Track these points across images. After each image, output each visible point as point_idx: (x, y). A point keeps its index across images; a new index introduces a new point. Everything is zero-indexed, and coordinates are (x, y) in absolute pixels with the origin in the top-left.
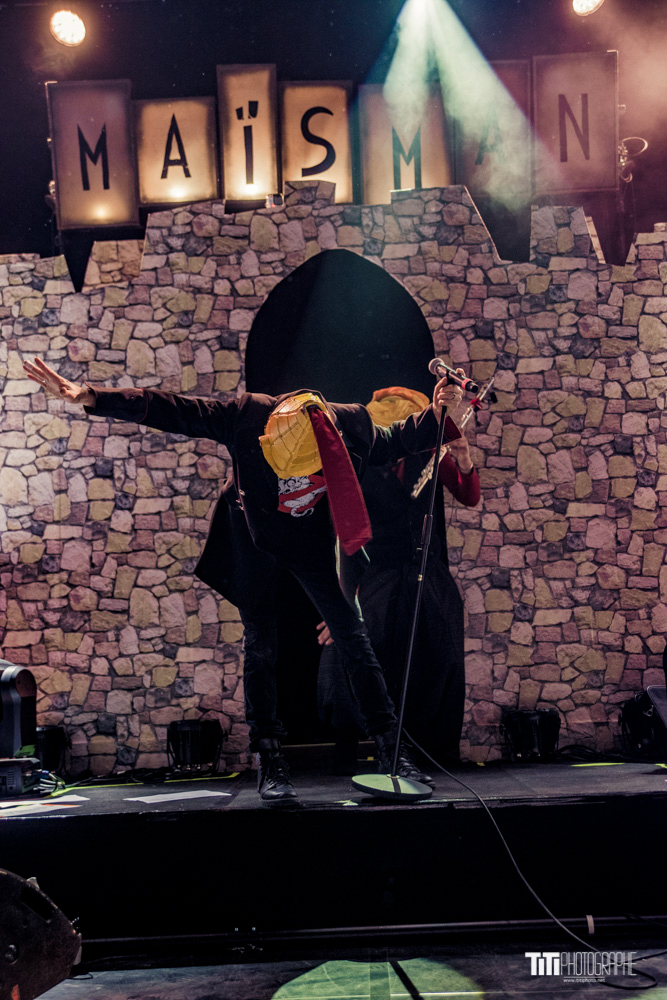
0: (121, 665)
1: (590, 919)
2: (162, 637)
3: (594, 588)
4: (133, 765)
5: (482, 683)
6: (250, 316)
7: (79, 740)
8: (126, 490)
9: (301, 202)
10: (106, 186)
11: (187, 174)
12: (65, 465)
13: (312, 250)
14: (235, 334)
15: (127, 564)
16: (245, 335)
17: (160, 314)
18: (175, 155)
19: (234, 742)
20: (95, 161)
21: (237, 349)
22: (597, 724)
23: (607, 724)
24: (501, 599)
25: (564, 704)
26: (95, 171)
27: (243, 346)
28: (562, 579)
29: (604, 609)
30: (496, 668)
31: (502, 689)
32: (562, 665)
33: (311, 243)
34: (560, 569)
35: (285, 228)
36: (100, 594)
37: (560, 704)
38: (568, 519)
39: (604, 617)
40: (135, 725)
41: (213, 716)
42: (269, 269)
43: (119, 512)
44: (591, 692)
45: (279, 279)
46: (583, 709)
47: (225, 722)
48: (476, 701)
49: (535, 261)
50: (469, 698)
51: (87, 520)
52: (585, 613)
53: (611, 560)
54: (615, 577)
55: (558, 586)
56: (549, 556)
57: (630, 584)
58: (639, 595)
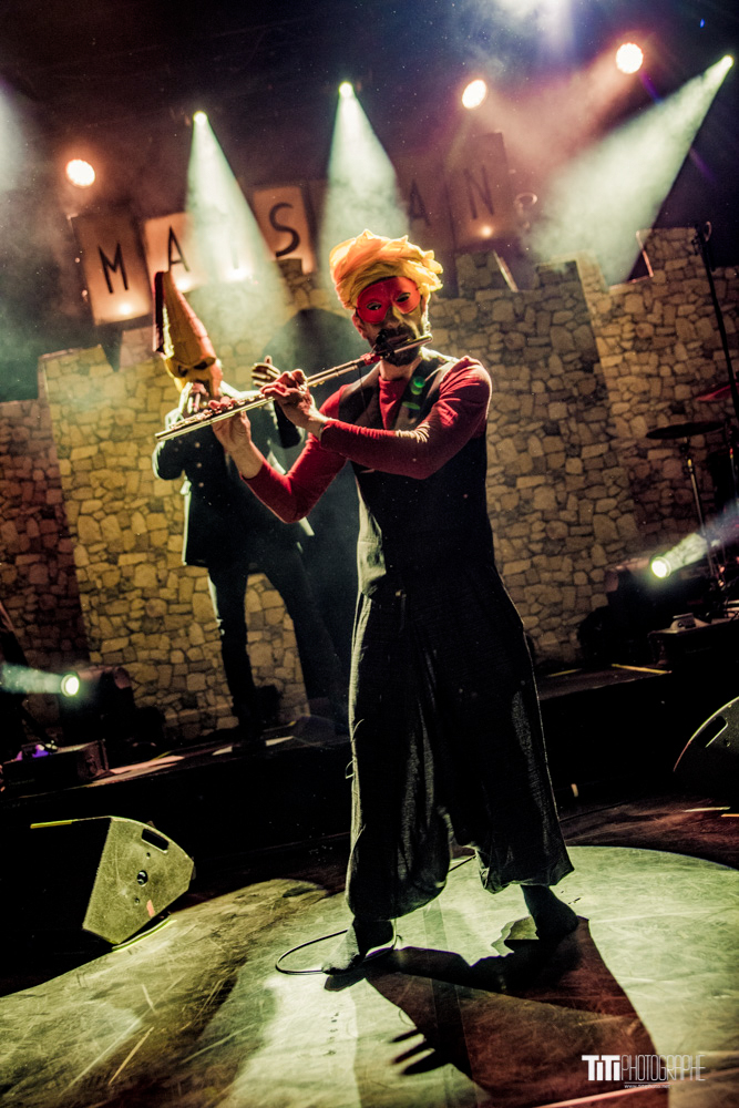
0: (193, 653)
1: (574, 787)
3: (546, 540)
4: (214, 727)
7: (170, 716)
8: (175, 518)
10: (126, 288)
11: (187, 269)
12: (126, 507)
15: (186, 576)
18: (175, 256)
19: (289, 698)
20: (114, 269)
22: (562, 643)
23: (568, 642)
25: (535, 632)
26: (116, 278)
29: (555, 555)
32: (529, 602)
36: (168, 602)
37: (532, 632)
38: (519, 490)
39: (556, 562)
40: (211, 697)
41: (270, 682)
43: (173, 537)
44: (554, 620)
46: (549, 633)
47: (279, 685)
49: (464, 297)
51: (150, 546)
52: (541, 560)
53: (555, 517)
54: (561, 529)
55: (517, 543)
56: (508, 520)
57: (572, 533)
58: (578, 540)
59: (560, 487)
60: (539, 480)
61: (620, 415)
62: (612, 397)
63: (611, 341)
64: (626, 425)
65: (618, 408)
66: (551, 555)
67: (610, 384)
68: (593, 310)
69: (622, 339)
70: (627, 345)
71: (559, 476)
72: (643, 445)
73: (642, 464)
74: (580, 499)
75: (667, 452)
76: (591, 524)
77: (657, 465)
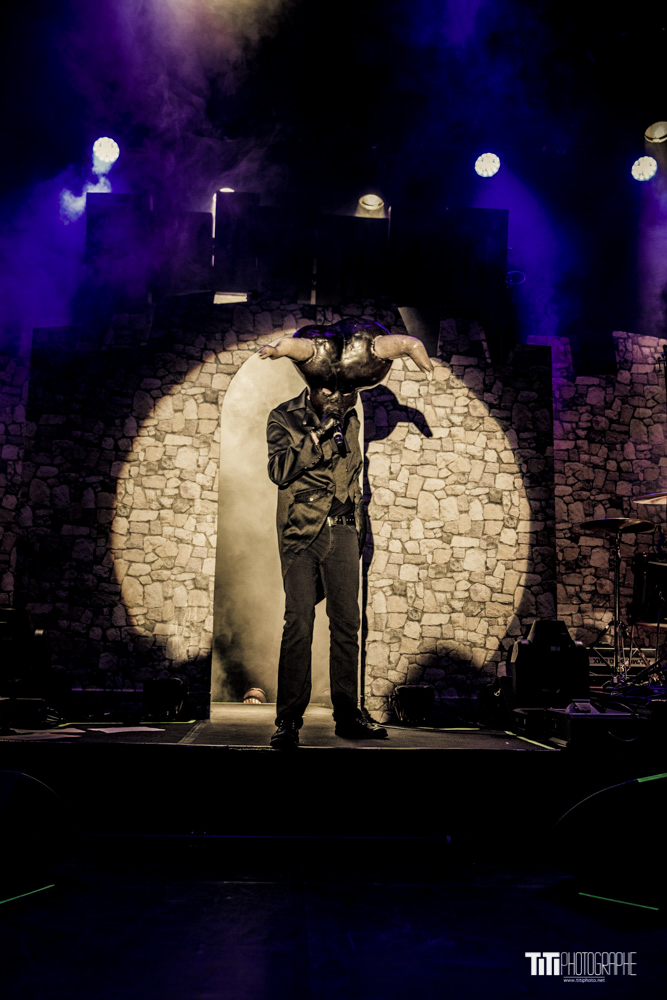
2: (145, 614)
3: (467, 600)
5: (381, 665)
15: (122, 558)
23: (468, 700)
24: (400, 603)
25: (438, 684)
28: (444, 592)
29: (473, 616)
30: (392, 654)
31: (395, 670)
32: (440, 655)
34: (443, 584)
39: (473, 622)
43: (119, 518)
44: (460, 677)
46: (453, 688)
48: (375, 678)
50: (370, 675)
52: (459, 618)
53: (481, 580)
54: (483, 593)
55: (441, 597)
56: (436, 574)
57: (493, 599)
58: (499, 607)
59: (491, 553)
60: (475, 542)
61: (561, 497)
62: (557, 478)
63: (568, 426)
64: (565, 507)
65: (559, 490)
66: (469, 615)
67: (558, 466)
68: (557, 395)
69: (578, 427)
70: (582, 433)
71: (493, 543)
72: (577, 530)
73: (573, 547)
74: (507, 569)
75: (598, 542)
76: (513, 595)
77: (585, 551)
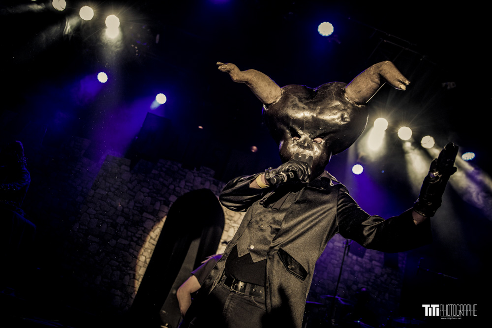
6: (176, 198)
9: (203, 173)
13: (201, 187)
14: (170, 202)
16: (172, 203)
17: (151, 187)
21: (168, 206)
27: (170, 206)
33: (202, 185)
35: (196, 178)
42: (187, 187)
45: (188, 191)
